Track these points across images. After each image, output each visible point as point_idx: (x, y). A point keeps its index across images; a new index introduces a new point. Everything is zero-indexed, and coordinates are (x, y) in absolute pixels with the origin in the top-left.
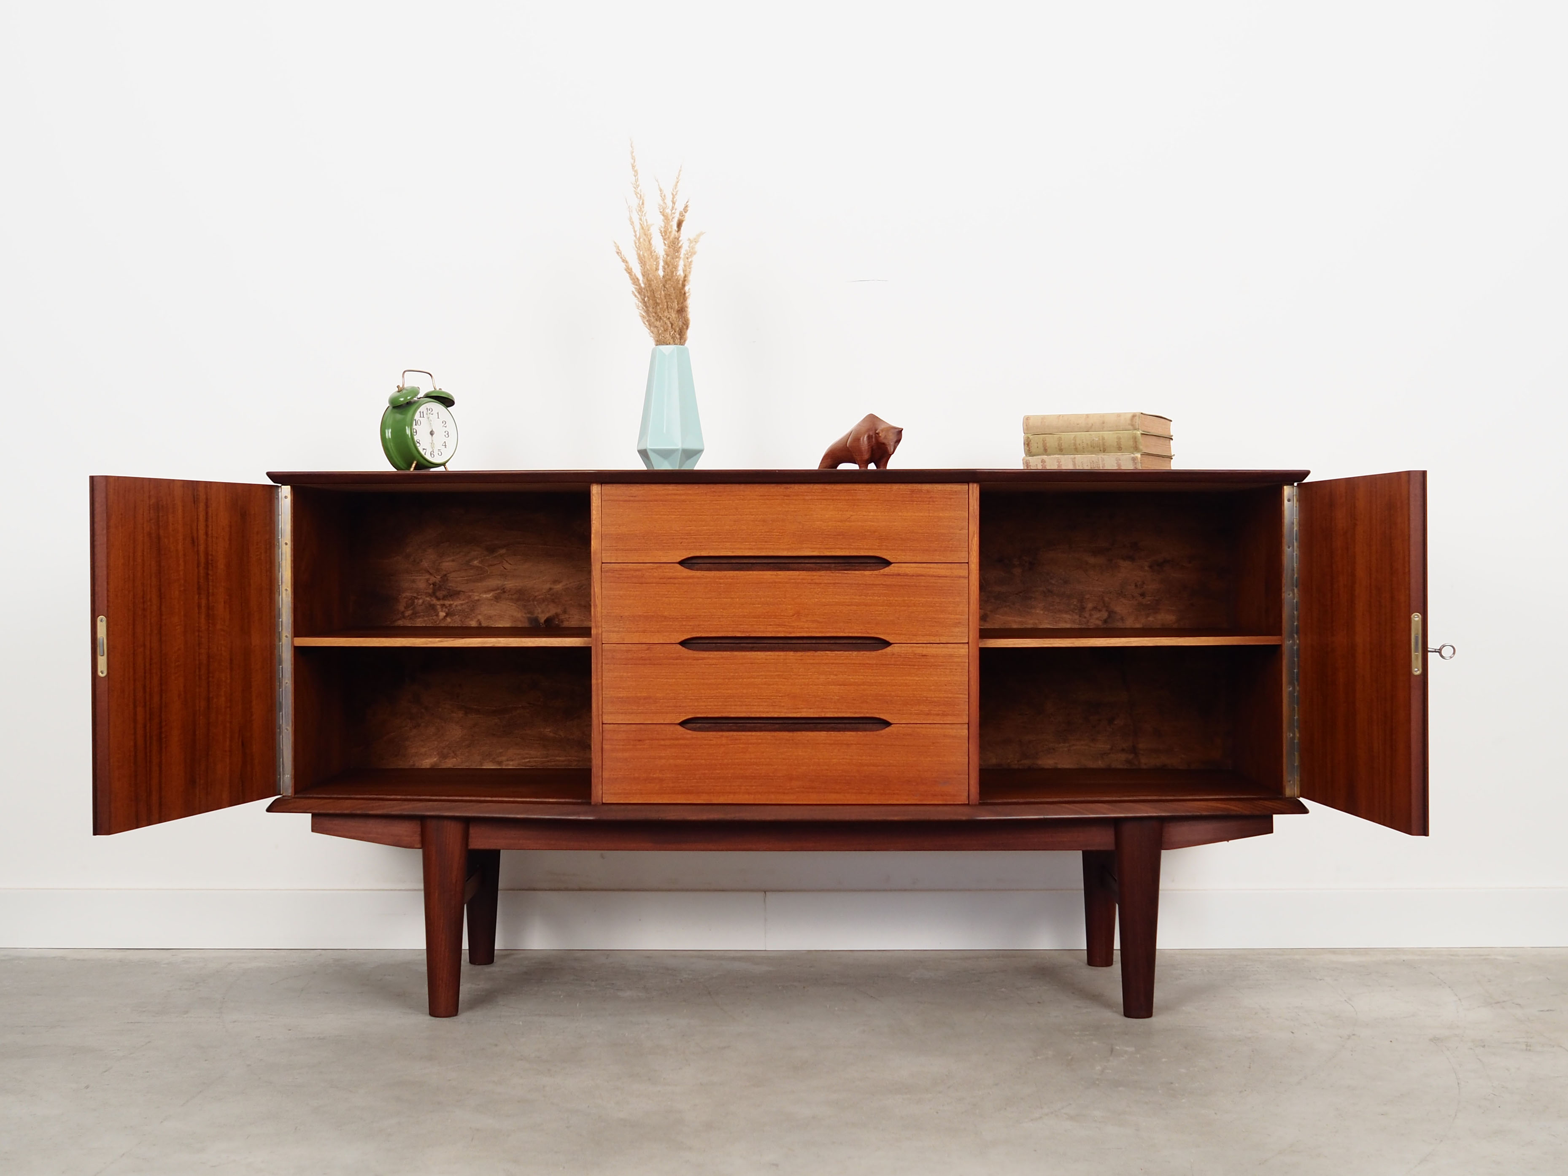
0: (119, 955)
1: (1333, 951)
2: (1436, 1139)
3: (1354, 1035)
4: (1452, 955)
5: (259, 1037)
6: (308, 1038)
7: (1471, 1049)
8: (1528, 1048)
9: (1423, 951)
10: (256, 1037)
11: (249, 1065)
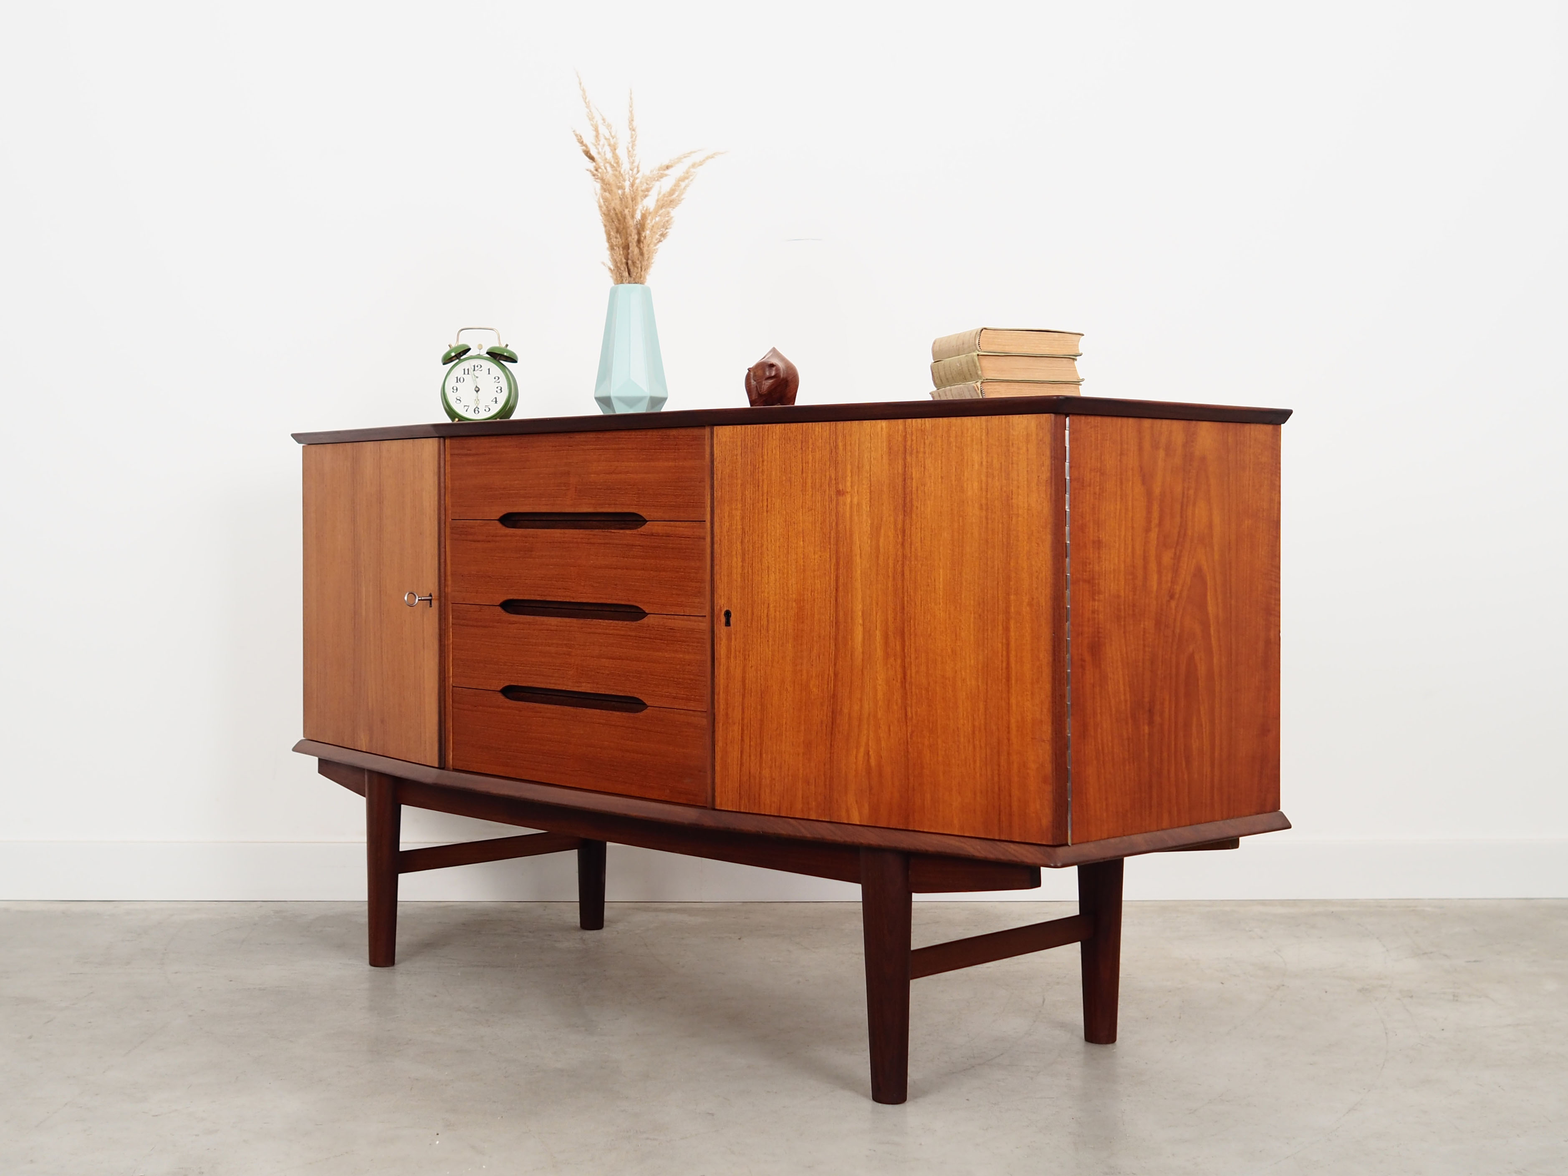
0: (63, 906)
1: (1263, 903)
2: (1364, 1089)
3: (1283, 985)
4: (1381, 907)
5: (200, 988)
6: (249, 989)
7: (1399, 999)
8: (1456, 998)
9: (1352, 903)
10: (198, 988)
11: (190, 1016)
